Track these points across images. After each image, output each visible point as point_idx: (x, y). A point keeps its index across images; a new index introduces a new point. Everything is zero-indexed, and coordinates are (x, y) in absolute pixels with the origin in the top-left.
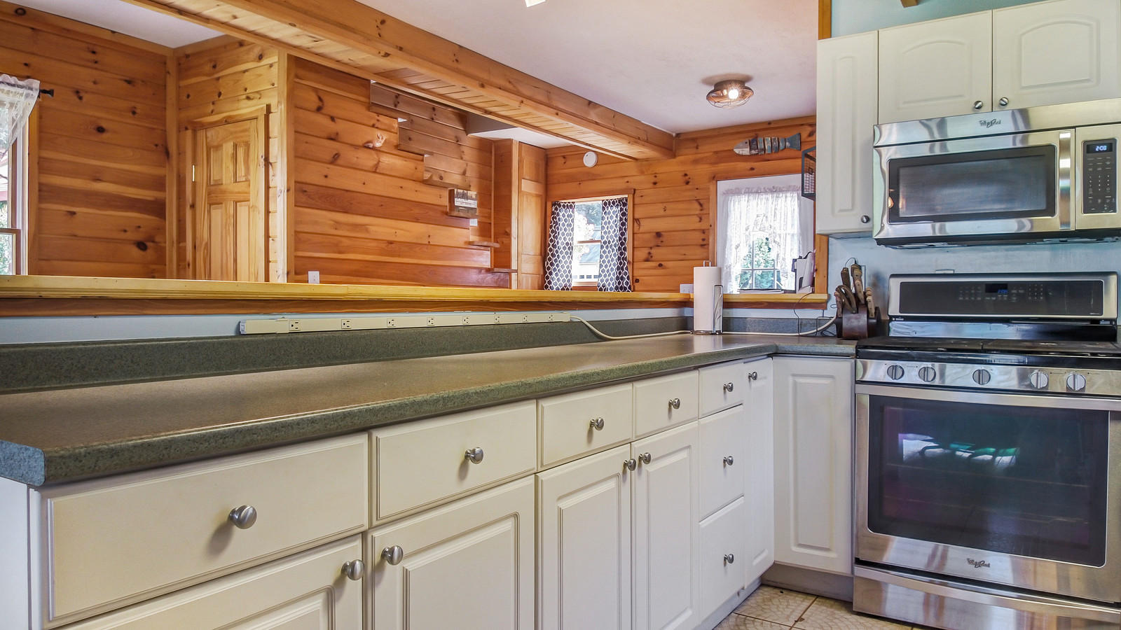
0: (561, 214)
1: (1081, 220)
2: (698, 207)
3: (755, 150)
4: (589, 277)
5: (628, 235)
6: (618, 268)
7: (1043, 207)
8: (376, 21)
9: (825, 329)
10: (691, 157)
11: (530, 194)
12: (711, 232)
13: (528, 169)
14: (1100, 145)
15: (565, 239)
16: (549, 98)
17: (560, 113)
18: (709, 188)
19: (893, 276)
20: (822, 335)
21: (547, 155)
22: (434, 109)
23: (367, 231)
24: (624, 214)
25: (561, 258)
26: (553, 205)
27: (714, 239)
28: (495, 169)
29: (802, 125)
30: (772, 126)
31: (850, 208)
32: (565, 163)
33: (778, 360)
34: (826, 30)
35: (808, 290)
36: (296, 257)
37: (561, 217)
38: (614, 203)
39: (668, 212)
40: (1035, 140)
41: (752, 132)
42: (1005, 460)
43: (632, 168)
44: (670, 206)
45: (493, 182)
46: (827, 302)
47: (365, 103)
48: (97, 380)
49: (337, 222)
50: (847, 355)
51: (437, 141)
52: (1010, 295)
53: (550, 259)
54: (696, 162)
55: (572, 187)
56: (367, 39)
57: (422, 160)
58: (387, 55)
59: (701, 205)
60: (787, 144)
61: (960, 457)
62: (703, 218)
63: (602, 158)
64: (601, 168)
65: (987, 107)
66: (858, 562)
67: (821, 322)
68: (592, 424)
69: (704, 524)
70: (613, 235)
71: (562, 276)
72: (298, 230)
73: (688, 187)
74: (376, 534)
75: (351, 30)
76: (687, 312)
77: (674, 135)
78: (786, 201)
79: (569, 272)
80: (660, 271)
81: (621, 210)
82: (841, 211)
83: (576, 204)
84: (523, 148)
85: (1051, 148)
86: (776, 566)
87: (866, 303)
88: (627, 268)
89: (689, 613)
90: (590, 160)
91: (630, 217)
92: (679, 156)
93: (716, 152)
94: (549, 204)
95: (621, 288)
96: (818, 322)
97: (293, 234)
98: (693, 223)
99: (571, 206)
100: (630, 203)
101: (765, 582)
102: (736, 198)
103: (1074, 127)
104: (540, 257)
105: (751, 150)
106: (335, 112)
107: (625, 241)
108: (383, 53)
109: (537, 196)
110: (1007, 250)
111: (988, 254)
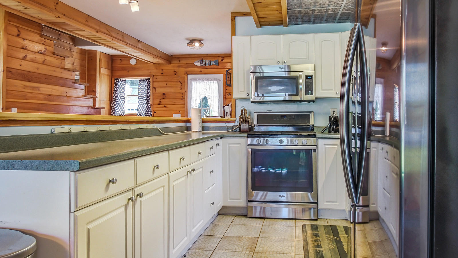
0: (119, 83)
1: (305, 97)
2: (180, 84)
3: (202, 64)
4: (132, 110)
5: (151, 94)
6: (147, 107)
7: (295, 93)
8: (54, 3)
9: (235, 129)
10: (177, 65)
11: (105, 74)
12: (185, 94)
13: (103, 63)
14: (309, 77)
15: (121, 94)
16: (123, 38)
17: (127, 44)
18: (184, 77)
19: (255, 112)
20: (234, 131)
21: (112, 58)
22: (60, 35)
23: (39, 90)
24: (149, 85)
25: (119, 102)
26: (115, 79)
27: (187, 97)
28: (88, 62)
29: (219, 57)
30: (208, 56)
31: (243, 91)
32: (121, 62)
33: (224, 140)
34: (234, 33)
35: (229, 116)
36: (6, 101)
37: (119, 85)
38: (144, 80)
39: (168, 85)
40: (292, 74)
41: (201, 57)
42: (284, 171)
43: (152, 67)
44: (168, 83)
45: (87, 67)
46: (235, 120)
47: (39, 34)
48: (12, 150)
49: (25, 86)
50: (245, 137)
51: (61, 49)
52: (287, 118)
53: (114, 103)
54: (179, 66)
55: (125, 72)
56: (51, 11)
57: (64, 60)
58: (59, 17)
59: (181, 83)
60: (214, 63)
61: (272, 172)
62: (182, 89)
63: (138, 61)
64: (138, 66)
65: (281, 63)
66: (249, 201)
67: (234, 127)
68: (181, 159)
69: (206, 192)
70: (144, 93)
71: (120, 110)
72: (7, 89)
73: (176, 76)
74: (136, 189)
75: (45, 6)
76: (188, 124)
77: (170, 55)
78: (213, 84)
79: (123, 108)
80: (164, 109)
81: (147, 83)
82: (240, 91)
83: (126, 80)
84: (102, 55)
85: (297, 76)
86: (223, 208)
87: (248, 121)
88: (150, 107)
89: (202, 221)
90: (133, 62)
91: (151, 86)
92: (172, 63)
93: (187, 64)
94: (113, 79)
95: (148, 115)
96: (233, 127)
97: (5, 91)
98: (178, 90)
99: (124, 80)
100: (151, 81)
101: (219, 214)
102: (195, 82)
103: (303, 71)
104: (109, 102)
105: (200, 64)
106: (24, 37)
107: (149, 96)
108: (57, 17)
109: (108, 75)
110: (286, 105)
111: (281, 106)
